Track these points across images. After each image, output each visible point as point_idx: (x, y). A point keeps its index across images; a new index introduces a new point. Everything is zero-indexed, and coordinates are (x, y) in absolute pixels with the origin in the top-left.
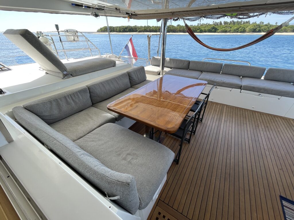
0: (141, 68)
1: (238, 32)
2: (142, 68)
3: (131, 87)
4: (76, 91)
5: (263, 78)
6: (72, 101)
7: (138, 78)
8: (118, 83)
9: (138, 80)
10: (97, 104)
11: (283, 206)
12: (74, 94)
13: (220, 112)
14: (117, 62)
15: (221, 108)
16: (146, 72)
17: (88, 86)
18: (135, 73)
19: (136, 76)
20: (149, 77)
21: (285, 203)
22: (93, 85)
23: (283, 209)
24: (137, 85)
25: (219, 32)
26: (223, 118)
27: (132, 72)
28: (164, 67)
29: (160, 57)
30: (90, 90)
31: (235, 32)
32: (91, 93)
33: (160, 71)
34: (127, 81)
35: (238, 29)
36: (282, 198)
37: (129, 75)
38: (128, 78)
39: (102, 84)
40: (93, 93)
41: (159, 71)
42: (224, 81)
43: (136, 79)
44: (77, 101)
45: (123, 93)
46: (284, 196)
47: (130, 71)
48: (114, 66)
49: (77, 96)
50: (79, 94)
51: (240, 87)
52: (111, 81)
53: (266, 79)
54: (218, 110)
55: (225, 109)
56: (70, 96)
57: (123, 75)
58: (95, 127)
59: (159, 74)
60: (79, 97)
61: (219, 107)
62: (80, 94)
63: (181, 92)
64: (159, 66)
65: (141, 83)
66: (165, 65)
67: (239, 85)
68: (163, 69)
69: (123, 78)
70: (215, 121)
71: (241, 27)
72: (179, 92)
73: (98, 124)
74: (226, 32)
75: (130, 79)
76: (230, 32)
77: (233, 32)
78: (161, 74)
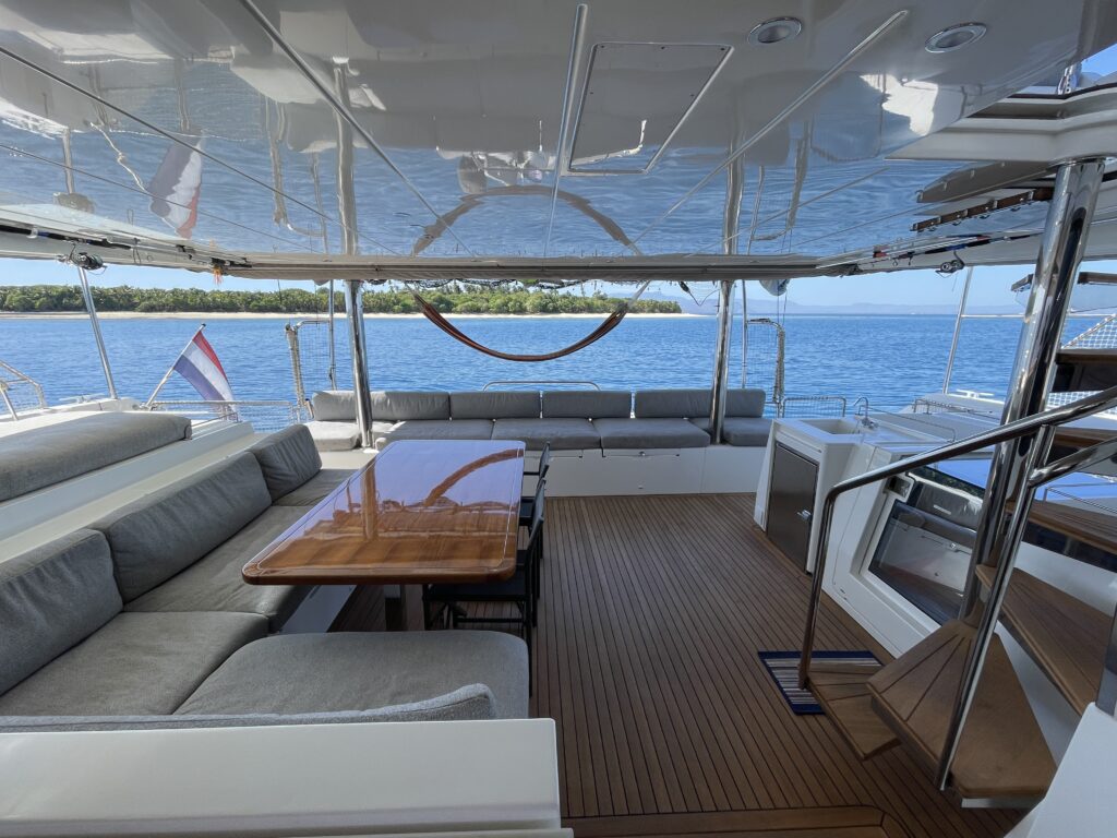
0: (298, 433)
1: (508, 312)
2: (304, 433)
3: (275, 502)
4: (46, 557)
5: (633, 415)
6: (29, 605)
7: (295, 468)
8: (223, 495)
9: (294, 473)
10: (146, 597)
11: (769, 669)
12: (37, 571)
13: (576, 520)
14: (193, 422)
15: (573, 507)
16: (317, 446)
17: (105, 527)
18: (280, 450)
19: (288, 460)
20: (329, 461)
21: (771, 663)
22: (125, 520)
23: (772, 674)
24: (295, 494)
25: (460, 312)
26: (590, 531)
27: (269, 447)
28: (373, 420)
29: (353, 393)
30: (113, 541)
31: (501, 312)
32: (119, 555)
33: (360, 436)
34: (257, 482)
35: (506, 304)
36: (763, 655)
37: (260, 459)
38: (261, 474)
39: (165, 506)
40: (128, 552)
41: (357, 437)
42: (559, 435)
43: (287, 472)
44: (58, 599)
45: (250, 532)
46: (764, 650)
47: (264, 446)
48: (183, 439)
49: (52, 580)
50: (61, 565)
51: (598, 444)
52: (197, 490)
53: (638, 417)
54: (568, 515)
55: (584, 509)
56: (18, 587)
57: (238, 465)
58: (199, 672)
59: (358, 445)
60: (65, 580)
61: (567, 506)
62: (69, 566)
63: (443, 491)
64: (353, 420)
65: (310, 483)
66: (375, 413)
67: (594, 438)
68: (368, 426)
69: (241, 474)
70: (574, 545)
71: (510, 300)
72: (438, 494)
73: (210, 659)
74: (478, 311)
75: (265, 475)
76: (487, 310)
77: (496, 313)
78: (364, 444)
